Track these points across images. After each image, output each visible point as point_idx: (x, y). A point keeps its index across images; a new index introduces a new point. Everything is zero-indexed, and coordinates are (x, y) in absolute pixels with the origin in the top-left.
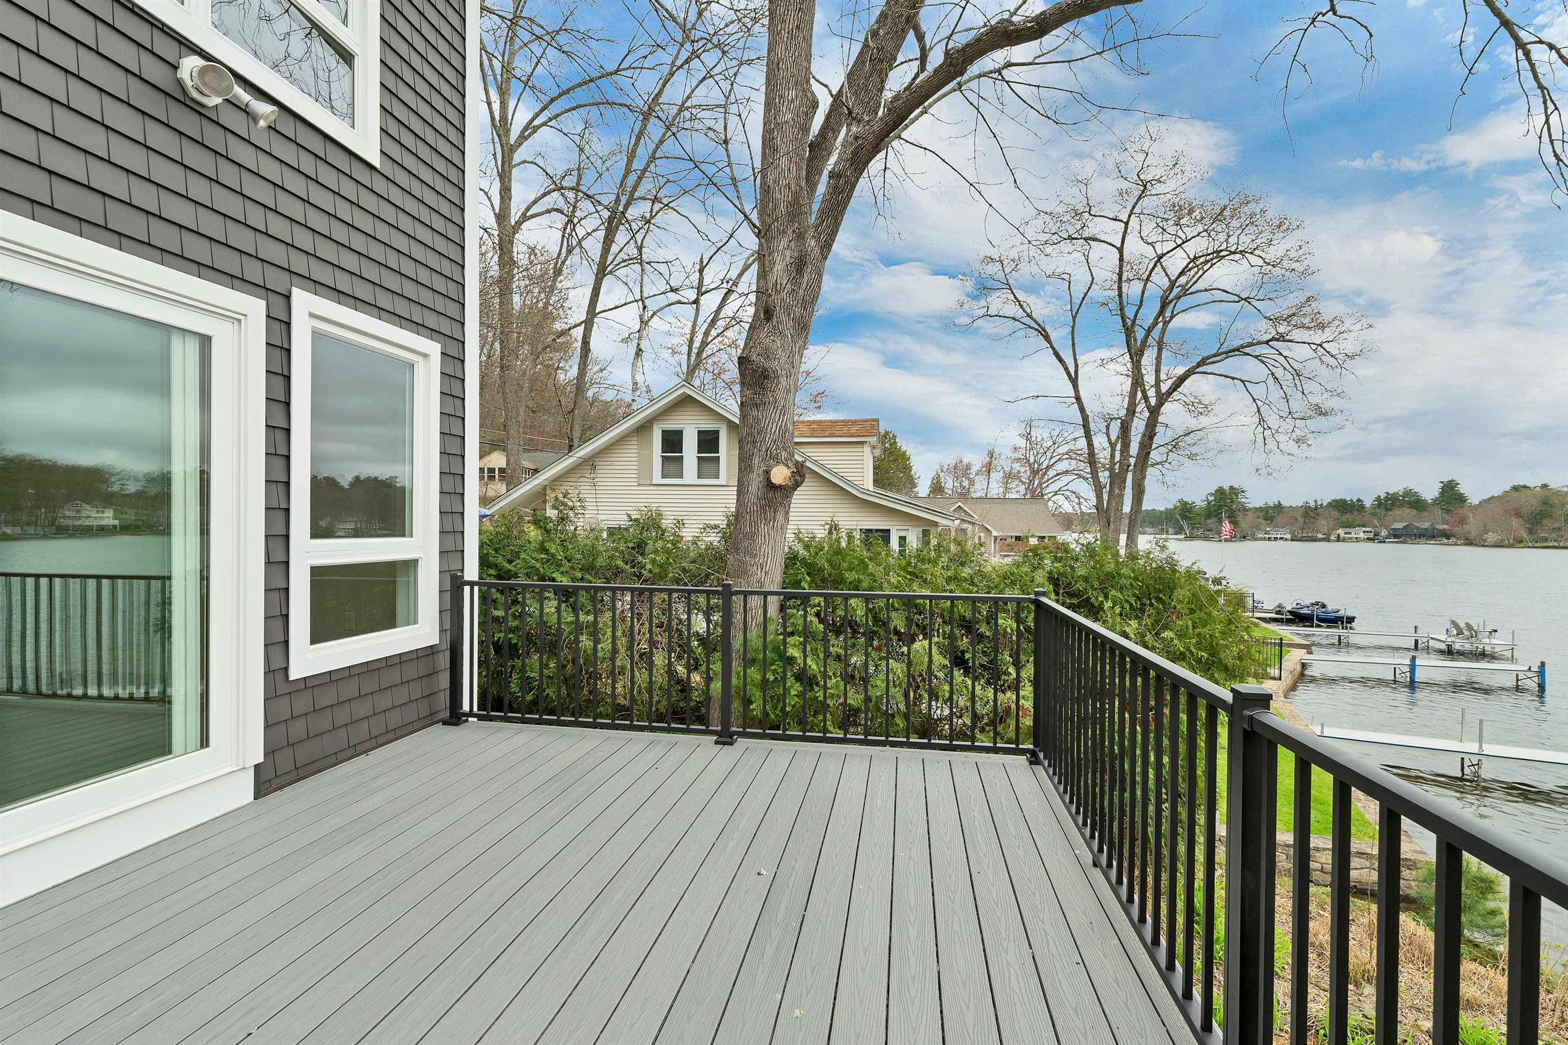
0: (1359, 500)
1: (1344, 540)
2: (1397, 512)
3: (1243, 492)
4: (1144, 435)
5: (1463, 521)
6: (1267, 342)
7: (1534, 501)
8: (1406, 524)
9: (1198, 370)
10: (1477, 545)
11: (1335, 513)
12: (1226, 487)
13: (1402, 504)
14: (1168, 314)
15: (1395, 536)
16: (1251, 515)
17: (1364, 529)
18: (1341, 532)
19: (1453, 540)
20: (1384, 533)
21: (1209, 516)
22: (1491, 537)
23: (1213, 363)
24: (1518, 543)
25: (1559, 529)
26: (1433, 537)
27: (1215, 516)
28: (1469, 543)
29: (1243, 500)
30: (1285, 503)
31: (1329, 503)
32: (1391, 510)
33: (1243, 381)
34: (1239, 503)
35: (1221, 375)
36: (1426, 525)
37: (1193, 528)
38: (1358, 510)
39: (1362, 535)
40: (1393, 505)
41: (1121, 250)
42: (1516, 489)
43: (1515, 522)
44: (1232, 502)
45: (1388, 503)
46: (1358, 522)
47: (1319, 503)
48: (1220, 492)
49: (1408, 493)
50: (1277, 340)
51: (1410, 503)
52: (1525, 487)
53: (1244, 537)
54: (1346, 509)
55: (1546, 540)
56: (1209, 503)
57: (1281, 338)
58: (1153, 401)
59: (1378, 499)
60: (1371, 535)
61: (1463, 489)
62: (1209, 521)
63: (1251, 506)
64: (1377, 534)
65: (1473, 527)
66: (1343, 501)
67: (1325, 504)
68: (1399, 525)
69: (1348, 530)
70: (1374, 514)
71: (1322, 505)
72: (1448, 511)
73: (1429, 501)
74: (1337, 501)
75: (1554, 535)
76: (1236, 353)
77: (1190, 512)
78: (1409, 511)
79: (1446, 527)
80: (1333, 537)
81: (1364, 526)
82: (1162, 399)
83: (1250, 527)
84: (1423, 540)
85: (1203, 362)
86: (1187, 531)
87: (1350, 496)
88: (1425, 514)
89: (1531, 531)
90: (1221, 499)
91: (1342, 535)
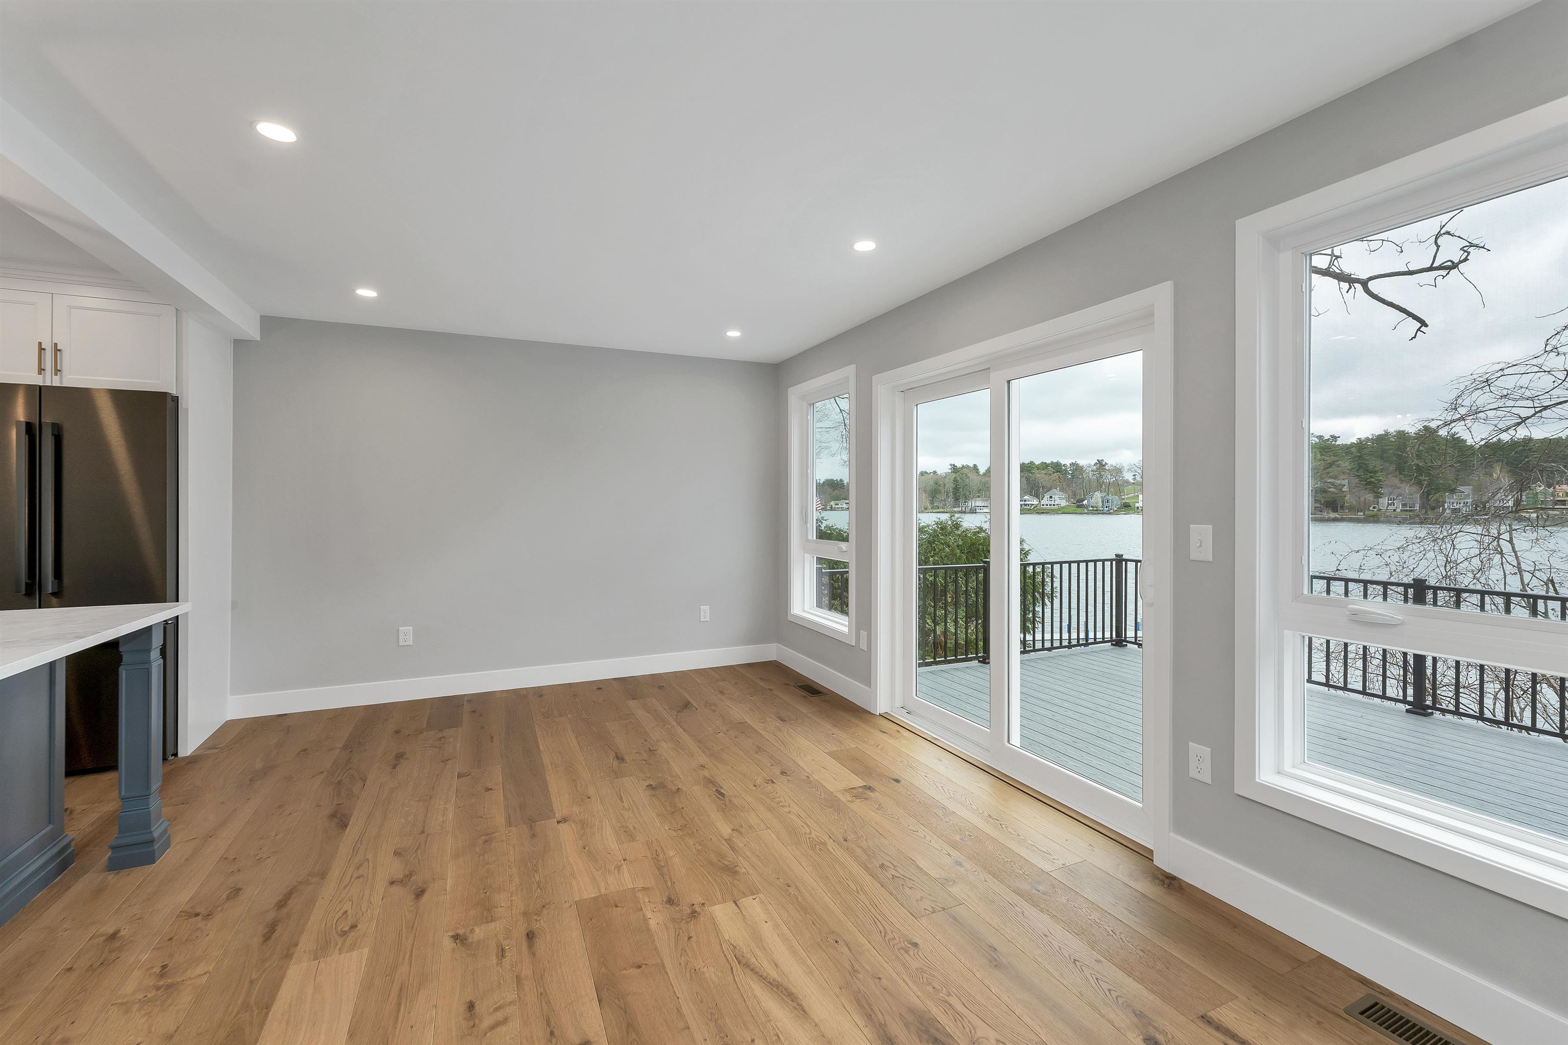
7: (932, 483)
18: (833, 503)
25: (944, 501)
52: (926, 473)
54: (833, 486)
69: (837, 502)
75: (941, 505)
89: (932, 502)
91: (834, 506)
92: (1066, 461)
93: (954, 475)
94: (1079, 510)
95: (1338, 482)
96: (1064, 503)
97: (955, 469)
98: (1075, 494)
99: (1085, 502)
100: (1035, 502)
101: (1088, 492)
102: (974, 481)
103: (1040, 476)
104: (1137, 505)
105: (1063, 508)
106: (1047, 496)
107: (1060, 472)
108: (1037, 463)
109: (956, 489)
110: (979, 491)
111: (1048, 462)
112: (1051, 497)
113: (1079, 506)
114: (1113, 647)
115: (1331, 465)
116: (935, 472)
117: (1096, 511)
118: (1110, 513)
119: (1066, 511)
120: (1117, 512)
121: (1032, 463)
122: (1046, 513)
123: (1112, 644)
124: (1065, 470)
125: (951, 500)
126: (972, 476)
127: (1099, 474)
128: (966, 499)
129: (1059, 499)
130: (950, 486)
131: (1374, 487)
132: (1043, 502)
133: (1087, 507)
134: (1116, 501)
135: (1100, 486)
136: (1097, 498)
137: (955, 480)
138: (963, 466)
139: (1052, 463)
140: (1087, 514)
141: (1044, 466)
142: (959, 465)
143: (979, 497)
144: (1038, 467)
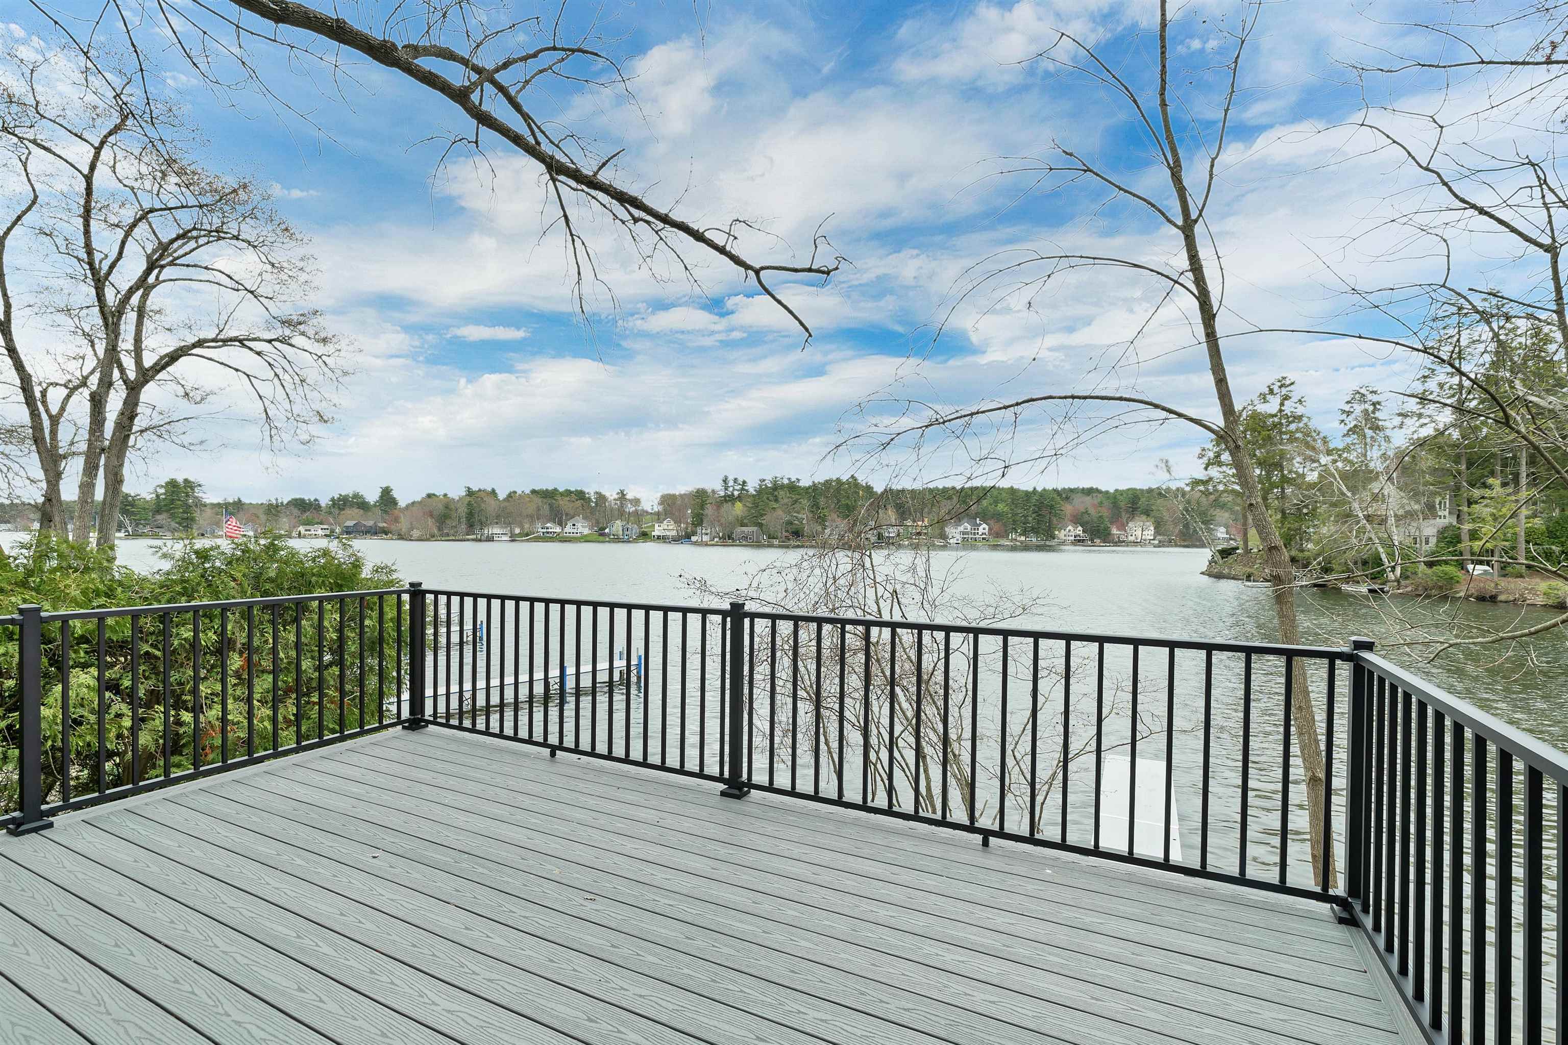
0: (316, 500)
1: (304, 537)
2: (348, 512)
3: (200, 485)
4: (122, 413)
5: (396, 520)
6: (270, 341)
7: (441, 506)
8: (355, 522)
9: (194, 351)
10: (406, 540)
11: (296, 512)
12: (180, 479)
13: (352, 504)
14: (151, 279)
15: (348, 533)
16: (209, 512)
17: (322, 526)
18: (302, 529)
19: (390, 535)
20: (338, 530)
21: (158, 511)
22: (416, 533)
23: (208, 347)
24: (431, 537)
25: (455, 527)
26: (376, 533)
27: (167, 511)
28: (401, 537)
29: (200, 495)
30: (246, 500)
31: (289, 502)
32: (344, 509)
33: (248, 376)
34: (197, 497)
35: (222, 363)
36: (370, 523)
37: (137, 525)
38: (315, 509)
39: (320, 532)
40: (345, 504)
41: (89, 179)
42: (429, 496)
43: (430, 521)
44: (187, 496)
45: (342, 503)
46: (317, 520)
47: (280, 501)
48: (172, 485)
49: (356, 496)
50: (281, 341)
51: (357, 504)
52: (434, 495)
53: (203, 535)
54: (304, 507)
55: (448, 535)
56: (158, 496)
57: (284, 340)
58: (132, 375)
59: (333, 500)
60: (328, 532)
61: (395, 494)
62: (158, 517)
63: (208, 501)
64: (332, 531)
65: (404, 525)
66: (303, 500)
67: (285, 502)
68: (350, 523)
69: (308, 527)
70: (330, 513)
71: (282, 503)
72: (386, 512)
73: (372, 503)
74: (296, 500)
75: (452, 532)
76: (237, 343)
77: (133, 506)
78: (357, 511)
79: (385, 525)
80: (294, 534)
81: (321, 524)
82: (146, 375)
83: (209, 524)
84: (368, 536)
85: (200, 343)
86: (130, 529)
87: (308, 496)
88: (370, 513)
89: (440, 529)
90: (173, 492)
91: (303, 532)
92: (590, 490)
93: (468, 499)
94: (601, 538)
95: (800, 516)
96: (586, 531)
97: (470, 493)
98: (598, 522)
99: (607, 531)
100: (558, 530)
101: (610, 520)
102: (491, 506)
103: (563, 503)
104: (653, 534)
105: (586, 536)
106: (569, 524)
107: (583, 499)
108: (561, 490)
109: (470, 515)
110: (498, 517)
111: (573, 489)
112: (574, 525)
113: (601, 535)
114: (406, 732)
115: (796, 501)
116: (445, 495)
117: (617, 540)
118: (629, 542)
119: (588, 539)
120: (635, 541)
121: (556, 490)
122: (569, 541)
123: (404, 728)
124: (589, 498)
125: (464, 527)
126: (489, 500)
127: (621, 503)
128: (483, 525)
129: (582, 527)
130: (463, 510)
131: (821, 520)
132: (566, 530)
133: (608, 535)
134: (635, 530)
135: (621, 514)
136: (617, 526)
137: (469, 504)
138: (480, 490)
139: (576, 491)
140: (609, 542)
141: (568, 492)
142: (475, 488)
143: (497, 523)
144: (562, 494)
